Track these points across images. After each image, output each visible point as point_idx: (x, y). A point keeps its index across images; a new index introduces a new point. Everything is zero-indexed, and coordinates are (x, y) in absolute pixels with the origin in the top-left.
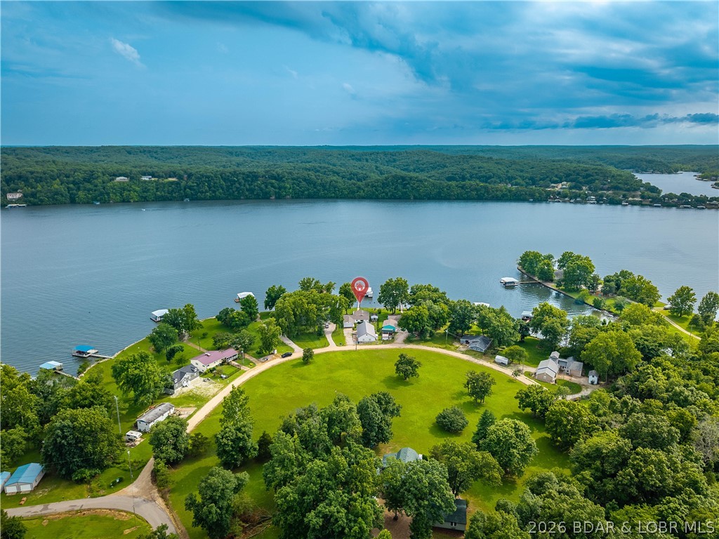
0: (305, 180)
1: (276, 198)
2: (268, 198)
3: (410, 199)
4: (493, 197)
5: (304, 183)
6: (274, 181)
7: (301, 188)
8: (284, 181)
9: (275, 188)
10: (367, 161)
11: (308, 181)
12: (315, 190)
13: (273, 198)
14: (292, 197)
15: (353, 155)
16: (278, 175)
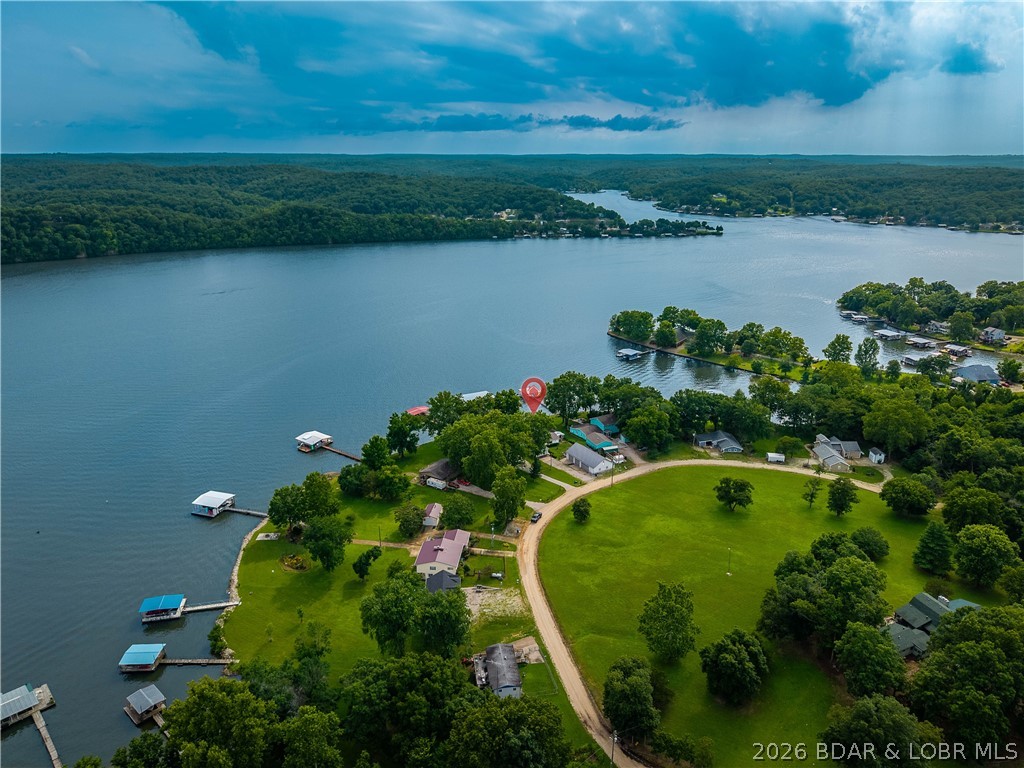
0: (136, 221)
1: (89, 256)
2: (73, 257)
3: (327, 243)
4: (445, 234)
5: (136, 226)
6: (78, 226)
7: (132, 235)
8: (97, 225)
9: (83, 238)
10: (193, 182)
11: (145, 223)
12: (161, 237)
13: (83, 255)
14: (120, 253)
15: (162, 174)
16: (83, 215)
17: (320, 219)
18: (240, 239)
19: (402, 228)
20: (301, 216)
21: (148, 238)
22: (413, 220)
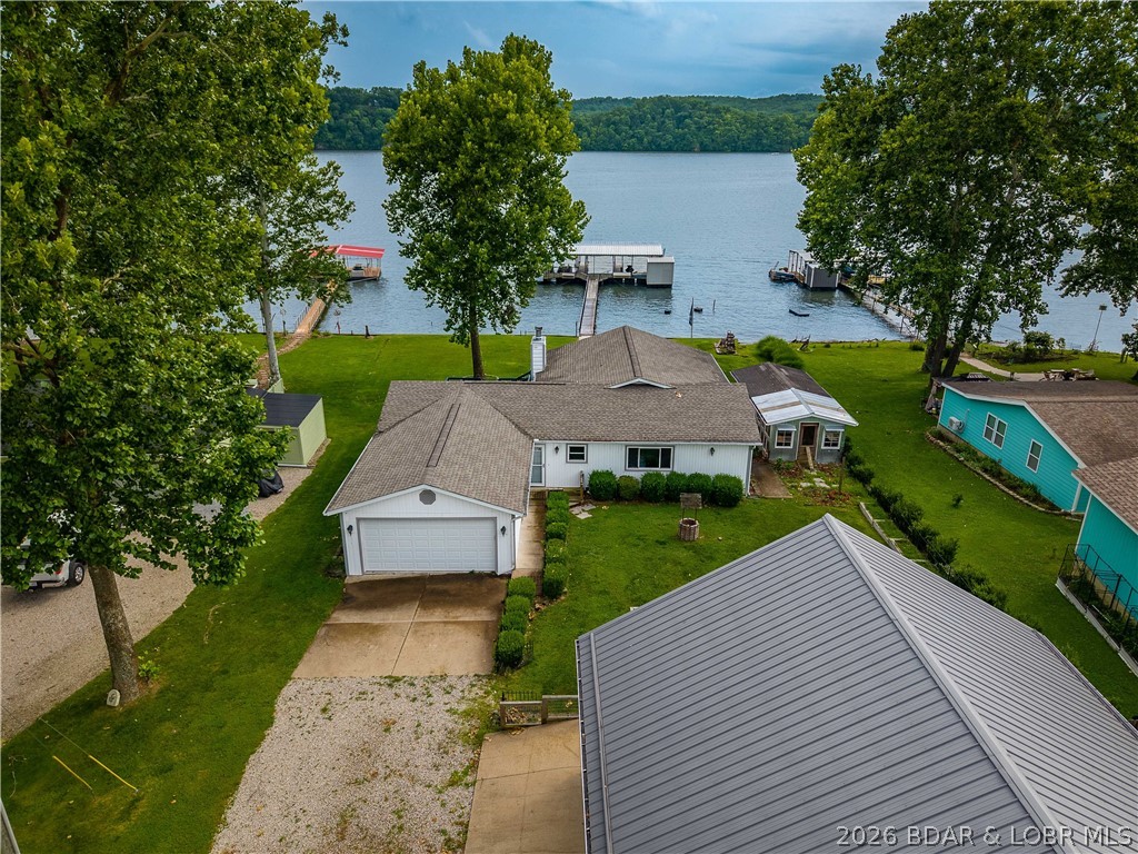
20: (663, 112)
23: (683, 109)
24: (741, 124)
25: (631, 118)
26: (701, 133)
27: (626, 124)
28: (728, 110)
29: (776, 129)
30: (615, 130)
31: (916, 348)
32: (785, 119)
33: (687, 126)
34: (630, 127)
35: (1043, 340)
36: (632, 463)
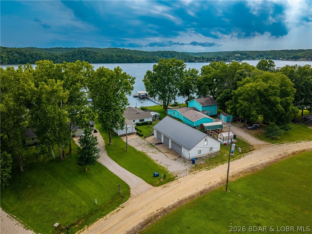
17: (88, 54)
18: (57, 60)
19: (119, 58)
20: (81, 53)
21: (20, 59)
22: (124, 56)
23: (86, 52)
24: (102, 56)
25: (72, 55)
26: (92, 59)
27: (71, 56)
28: (98, 53)
29: (111, 57)
30: (68, 58)
31: (161, 106)
32: (113, 55)
33: (88, 57)
34: (72, 57)
35: (177, 103)
36: (140, 121)
